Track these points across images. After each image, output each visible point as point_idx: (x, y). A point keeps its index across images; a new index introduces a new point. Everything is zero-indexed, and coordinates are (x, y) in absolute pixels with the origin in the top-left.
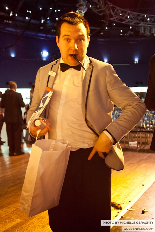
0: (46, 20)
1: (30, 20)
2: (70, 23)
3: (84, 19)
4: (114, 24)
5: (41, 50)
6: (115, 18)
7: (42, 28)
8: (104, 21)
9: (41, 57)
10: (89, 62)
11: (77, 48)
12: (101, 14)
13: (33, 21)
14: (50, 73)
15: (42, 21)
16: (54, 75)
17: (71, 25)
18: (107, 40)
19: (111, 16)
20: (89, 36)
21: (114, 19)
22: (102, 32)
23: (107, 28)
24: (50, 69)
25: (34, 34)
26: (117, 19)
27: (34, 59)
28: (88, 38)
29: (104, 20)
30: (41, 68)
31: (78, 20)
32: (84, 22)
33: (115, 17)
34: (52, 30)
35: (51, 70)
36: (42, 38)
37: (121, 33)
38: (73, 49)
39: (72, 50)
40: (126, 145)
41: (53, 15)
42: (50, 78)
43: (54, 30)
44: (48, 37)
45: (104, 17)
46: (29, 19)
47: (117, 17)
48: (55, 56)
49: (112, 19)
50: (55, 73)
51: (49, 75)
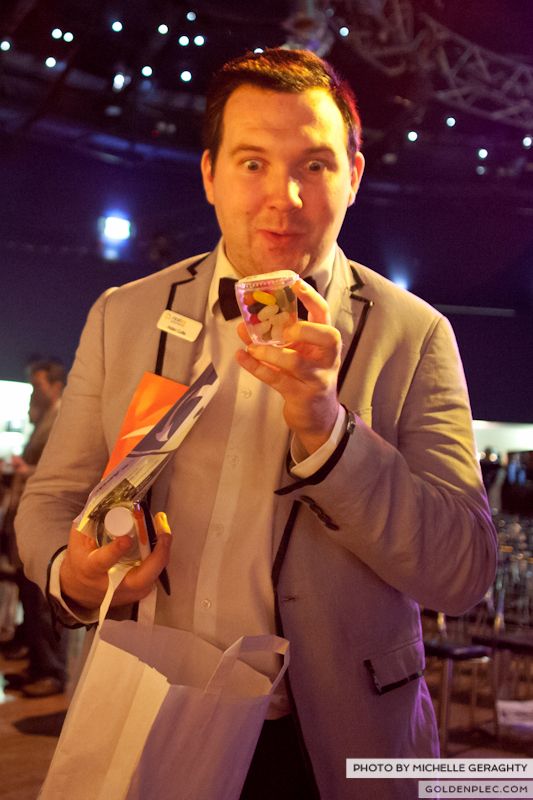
0: (136, 77)
1: (65, 73)
2: (268, 82)
3: (332, 73)
4: (451, 122)
5: (98, 212)
6: (456, 92)
7: (113, 111)
8: (407, 102)
9: (94, 242)
10: (350, 282)
11: (298, 201)
12: (394, 72)
13: (76, 78)
14: (167, 321)
15: (119, 81)
16: (191, 337)
17: (270, 92)
18: (411, 189)
19: (441, 83)
20: (359, 154)
21: (455, 98)
22: (391, 152)
23: (413, 136)
24: (166, 305)
25: (74, 132)
26: (465, 97)
27: (65, 249)
28: (354, 161)
29: (404, 97)
30: (113, 294)
31: (306, 72)
32: (332, 85)
33: (459, 86)
34: (162, 126)
35: (169, 307)
36: (110, 158)
37: (483, 162)
38: (279, 203)
39: (273, 208)
40: (483, 715)
41: (169, 58)
42: (168, 345)
43: (168, 122)
44: (138, 157)
45: (406, 84)
46: (62, 66)
47: (466, 90)
48: (162, 241)
49: (442, 96)
50: (198, 327)
51: (164, 335)
